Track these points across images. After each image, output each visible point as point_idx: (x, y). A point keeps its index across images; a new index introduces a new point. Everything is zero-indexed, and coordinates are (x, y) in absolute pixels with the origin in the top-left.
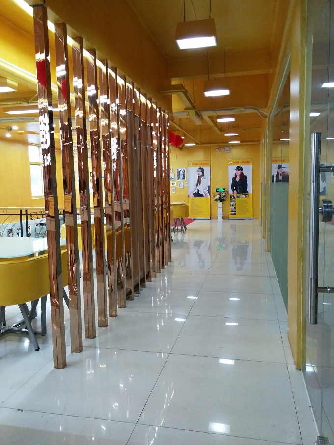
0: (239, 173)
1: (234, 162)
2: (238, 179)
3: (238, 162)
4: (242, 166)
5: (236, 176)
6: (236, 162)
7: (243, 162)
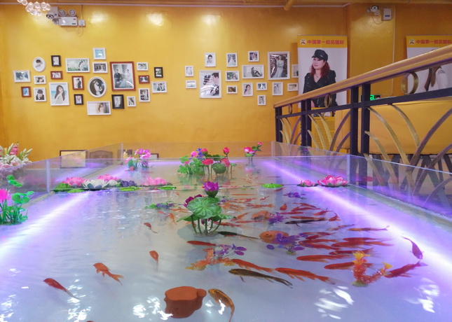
0: (320, 64)
1: (309, 42)
2: (317, 78)
3: (319, 42)
4: (327, 50)
5: (314, 70)
6: (314, 42)
7: (328, 42)
